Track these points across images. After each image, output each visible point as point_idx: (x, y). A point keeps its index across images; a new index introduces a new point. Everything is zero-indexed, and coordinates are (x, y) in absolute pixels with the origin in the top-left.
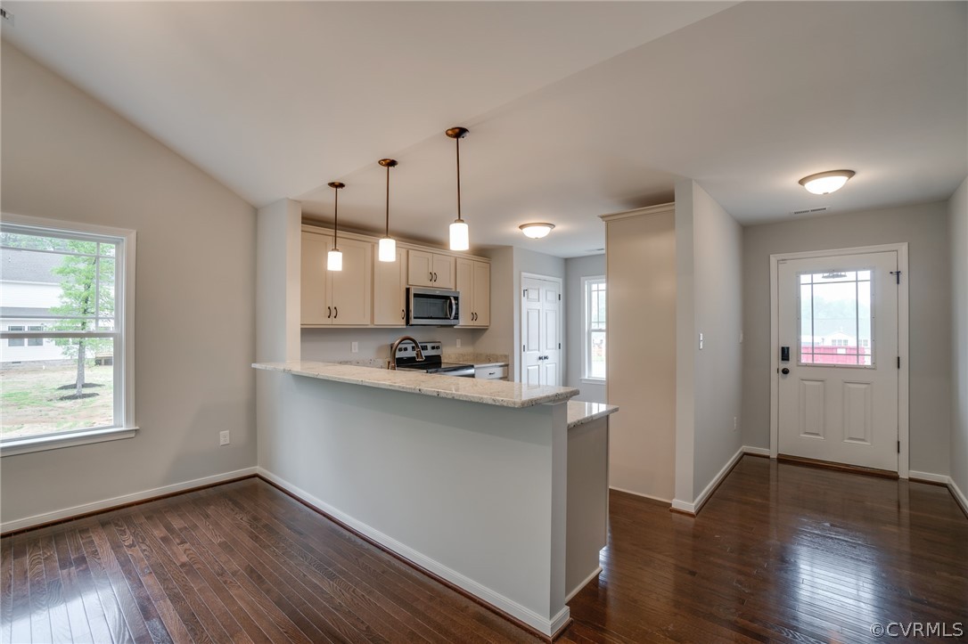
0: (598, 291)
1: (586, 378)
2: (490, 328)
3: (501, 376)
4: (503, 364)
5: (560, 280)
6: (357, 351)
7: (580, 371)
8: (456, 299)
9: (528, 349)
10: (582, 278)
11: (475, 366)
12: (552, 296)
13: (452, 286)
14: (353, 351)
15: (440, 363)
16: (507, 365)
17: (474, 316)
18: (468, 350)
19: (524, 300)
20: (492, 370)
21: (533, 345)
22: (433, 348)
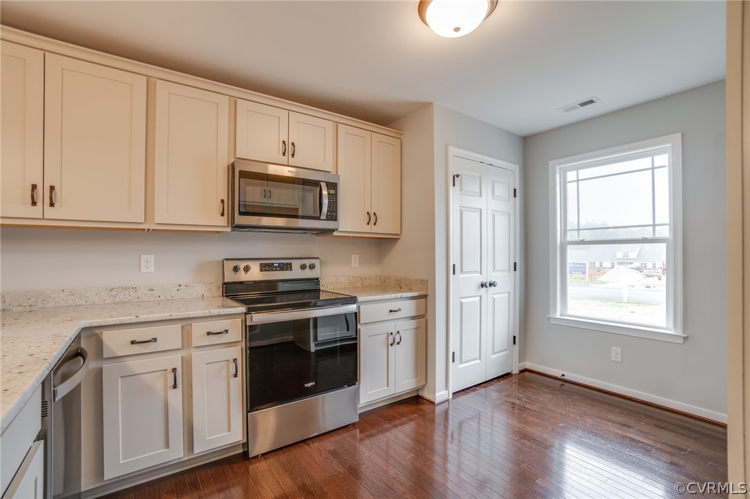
0: (578, 181)
1: (558, 316)
2: (402, 237)
3: (413, 314)
4: (415, 294)
5: (516, 168)
6: (152, 269)
7: (548, 304)
8: (333, 186)
9: (462, 271)
10: (551, 163)
11: (360, 299)
12: (503, 190)
13: (329, 167)
14: (143, 270)
15: (317, 291)
16: (425, 297)
17: (372, 218)
18: (371, 271)
19: (453, 193)
20: (394, 305)
21: (471, 263)
22: (303, 267)
